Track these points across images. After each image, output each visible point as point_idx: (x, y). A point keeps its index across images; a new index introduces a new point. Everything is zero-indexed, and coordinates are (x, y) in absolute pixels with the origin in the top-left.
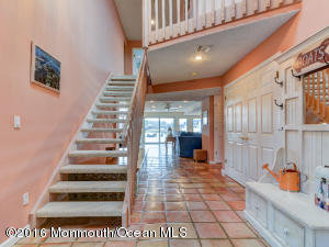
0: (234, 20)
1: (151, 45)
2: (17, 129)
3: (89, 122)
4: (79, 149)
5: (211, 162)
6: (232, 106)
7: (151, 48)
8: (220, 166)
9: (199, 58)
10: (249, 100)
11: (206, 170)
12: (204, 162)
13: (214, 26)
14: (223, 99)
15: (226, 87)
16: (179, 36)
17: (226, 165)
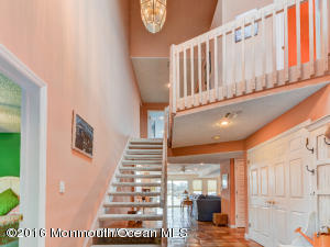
0: (265, 89)
1: (179, 111)
2: (62, 193)
3: (114, 185)
4: (107, 213)
5: (232, 227)
6: (256, 170)
7: (179, 114)
8: (243, 230)
9: (225, 123)
10: (277, 164)
11: (228, 234)
12: (224, 226)
13: (244, 94)
14: (246, 163)
15: (249, 151)
16: (209, 103)
17: (250, 229)
